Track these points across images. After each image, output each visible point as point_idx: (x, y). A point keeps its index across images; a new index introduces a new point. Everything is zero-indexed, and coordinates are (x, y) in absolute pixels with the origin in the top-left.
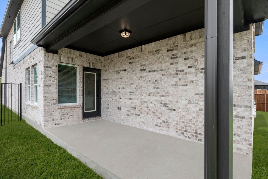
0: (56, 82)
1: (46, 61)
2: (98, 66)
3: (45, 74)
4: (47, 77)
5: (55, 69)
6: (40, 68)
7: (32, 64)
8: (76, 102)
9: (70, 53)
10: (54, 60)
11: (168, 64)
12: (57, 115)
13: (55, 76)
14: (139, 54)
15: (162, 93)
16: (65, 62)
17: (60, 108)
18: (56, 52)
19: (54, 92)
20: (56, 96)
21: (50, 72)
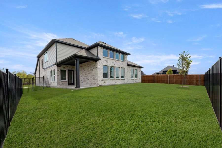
0: (60, 74)
1: (57, 69)
2: (73, 69)
3: (57, 72)
4: (58, 73)
5: (60, 71)
6: (56, 71)
7: (53, 70)
8: (66, 80)
9: (64, 66)
10: (60, 68)
11: (87, 68)
12: (61, 83)
13: (60, 73)
14: (83, 65)
15: (87, 76)
16: (62, 69)
17: (61, 82)
18: (60, 66)
19: (60, 77)
20: (60, 78)
21: (58, 72)
